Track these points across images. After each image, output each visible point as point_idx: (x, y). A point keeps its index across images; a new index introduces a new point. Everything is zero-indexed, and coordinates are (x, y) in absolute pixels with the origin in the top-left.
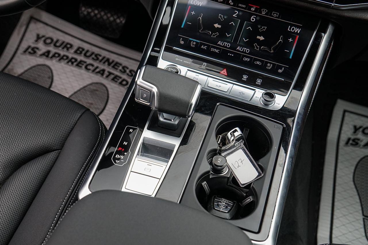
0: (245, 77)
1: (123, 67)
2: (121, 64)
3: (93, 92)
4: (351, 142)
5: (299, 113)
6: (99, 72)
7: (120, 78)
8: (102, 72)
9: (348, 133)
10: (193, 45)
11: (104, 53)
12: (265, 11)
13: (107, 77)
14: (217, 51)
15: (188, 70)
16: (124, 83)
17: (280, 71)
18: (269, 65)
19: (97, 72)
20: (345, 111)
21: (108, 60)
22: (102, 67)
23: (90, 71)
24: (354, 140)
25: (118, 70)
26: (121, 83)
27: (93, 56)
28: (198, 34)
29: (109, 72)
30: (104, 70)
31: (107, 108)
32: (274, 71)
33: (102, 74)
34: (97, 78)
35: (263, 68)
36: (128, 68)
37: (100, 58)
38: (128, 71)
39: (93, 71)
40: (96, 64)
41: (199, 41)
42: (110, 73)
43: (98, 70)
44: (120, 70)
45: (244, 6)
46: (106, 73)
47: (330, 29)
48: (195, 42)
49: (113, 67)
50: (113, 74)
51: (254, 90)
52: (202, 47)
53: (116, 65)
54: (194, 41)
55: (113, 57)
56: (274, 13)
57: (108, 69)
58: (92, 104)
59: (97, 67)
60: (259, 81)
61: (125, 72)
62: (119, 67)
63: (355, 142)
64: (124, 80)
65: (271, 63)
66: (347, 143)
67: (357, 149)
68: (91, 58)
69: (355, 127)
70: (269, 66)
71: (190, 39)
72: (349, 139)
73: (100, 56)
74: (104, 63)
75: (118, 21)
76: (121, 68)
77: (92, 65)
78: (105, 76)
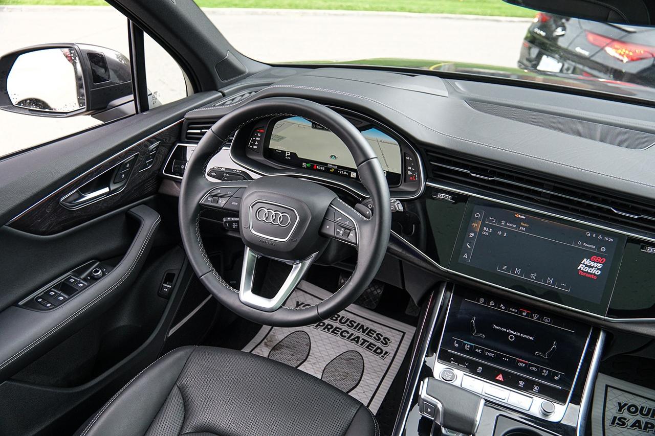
0: (521, 384)
1: (377, 335)
2: (375, 332)
3: (349, 360)
4: (617, 421)
5: (581, 425)
6: (353, 339)
7: (375, 346)
8: (357, 339)
9: (612, 411)
10: (467, 347)
11: (359, 320)
12: (537, 316)
13: (362, 344)
14: (492, 355)
15: (464, 374)
16: (379, 351)
17: (556, 378)
18: (544, 371)
19: (351, 340)
20: (607, 386)
21: (362, 326)
22: (357, 333)
23: (345, 338)
24: (620, 419)
25: (372, 338)
26: (375, 351)
27: (348, 323)
28: (472, 337)
29: (363, 339)
30: (358, 337)
31: (363, 379)
32: (550, 378)
33: (357, 342)
34: (352, 346)
35: (538, 374)
36: (382, 336)
37: (355, 325)
38: (382, 338)
39: (348, 338)
40: (351, 331)
41: (473, 345)
42: (365, 341)
43: (352, 337)
44: (374, 338)
45: (516, 311)
46: (361, 341)
47: (602, 336)
48: (470, 345)
49: (367, 334)
50: (368, 342)
51: (532, 398)
52: (477, 350)
53: (370, 332)
54: (468, 344)
55: (367, 324)
56: (545, 319)
57: (363, 336)
58: (348, 374)
59: (352, 334)
60: (536, 388)
61: (379, 339)
62: (373, 334)
63: (622, 422)
64: (378, 348)
65: (546, 370)
66: (613, 423)
67: (625, 429)
68: (346, 324)
69: (619, 404)
70: (545, 373)
71: (465, 342)
72: (615, 418)
73: (355, 323)
74: (358, 330)
75: (375, 293)
76: (375, 335)
77: (348, 333)
78: (359, 343)
